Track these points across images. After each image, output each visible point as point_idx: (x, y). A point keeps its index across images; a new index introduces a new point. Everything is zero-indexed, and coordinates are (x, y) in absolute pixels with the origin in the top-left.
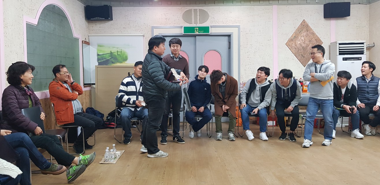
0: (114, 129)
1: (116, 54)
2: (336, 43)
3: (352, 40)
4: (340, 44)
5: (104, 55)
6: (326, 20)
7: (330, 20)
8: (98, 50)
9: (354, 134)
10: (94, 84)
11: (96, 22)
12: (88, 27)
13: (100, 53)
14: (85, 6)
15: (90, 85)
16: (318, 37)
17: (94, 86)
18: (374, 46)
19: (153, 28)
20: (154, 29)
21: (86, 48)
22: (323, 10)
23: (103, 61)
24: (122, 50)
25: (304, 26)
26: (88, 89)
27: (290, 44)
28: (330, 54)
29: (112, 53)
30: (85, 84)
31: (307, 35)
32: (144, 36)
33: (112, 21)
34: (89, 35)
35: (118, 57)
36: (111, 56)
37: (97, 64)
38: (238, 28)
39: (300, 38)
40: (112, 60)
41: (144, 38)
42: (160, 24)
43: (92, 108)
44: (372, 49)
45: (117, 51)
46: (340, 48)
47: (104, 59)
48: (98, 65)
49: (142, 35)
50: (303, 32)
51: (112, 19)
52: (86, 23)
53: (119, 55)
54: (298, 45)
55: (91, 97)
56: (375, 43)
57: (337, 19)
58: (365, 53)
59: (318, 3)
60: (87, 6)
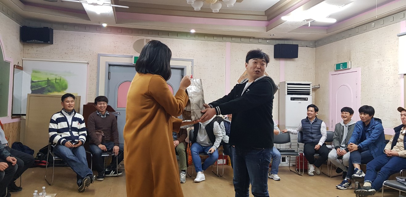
0: (46, 167)
1: (54, 81)
2: (285, 82)
3: (299, 81)
4: (288, 84)
5: (40, 82)
6: (276, 60)
7: (280, 60)
8: (32, 76)
10: (25, 115)
11: (33, 45)
12: (23, 50)
13: (34, 80)
14: (20, 27)
15: (19, 116)
17: (24, 117)
18: (319, 88)
19: (99, 56)
20: (101, 57)
21: (18, 73)
22: (273, 50)
23: (38, 89)
24: (61, 78)
26: (16, 120)
28: (279, 93)
29: (49, 80)
30: (13, 115)
32: (88, 63)
33: (52, 45)
35: (56, 85)
36: (48, 84)
37: (30, 92)
38: (191, 62)
40: (49, 88)
41: (89, 65)
42: (108, 52)
43: (20, 143)
44: (318, 90)
45: (55, 79)
46: (288, 88)
47: (39, 87)
48: (32, 93)
49: (87, 62)
51: (52, 43)
52: (21, 45)
53: (58, 83)
55: (20, 129)
56: (320, 85)
57: (286, 60)
58: (311, 94)
59: (268, 44)
60: (23, 26)
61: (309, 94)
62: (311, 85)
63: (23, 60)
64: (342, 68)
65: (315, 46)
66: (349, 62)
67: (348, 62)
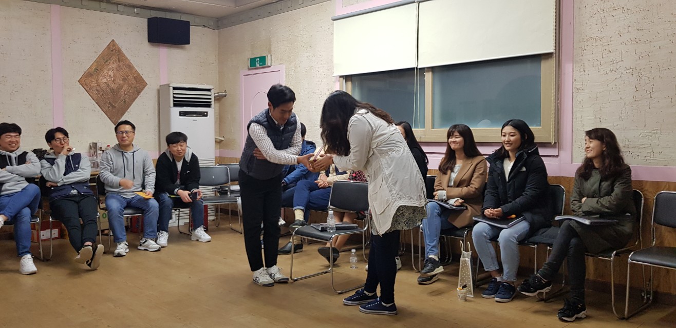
2: (168, 86)
3: (193, 84)
4: (175, 89)
6: (153, 45)
7: (159, 46)
9: (196, 236)
16: (139, 74)
18: (225, 96)
22: (147, 27)
25: (113, 52)
27: (87, 81)
28: (159, 104)
31: (119, 69)
39: (105, 72)
44: (223, 99)
46: (175, 96)
50: (112, 62)
54: (102, 86)
56: (227, 91)
57: (171, 47)
58: (212, 106)
59: (137, 15)
61: (209, 106)
62: (212, 91)
64: (258, 66)
65: (218, 27)
66: (269, 55)
67: (267, 56)
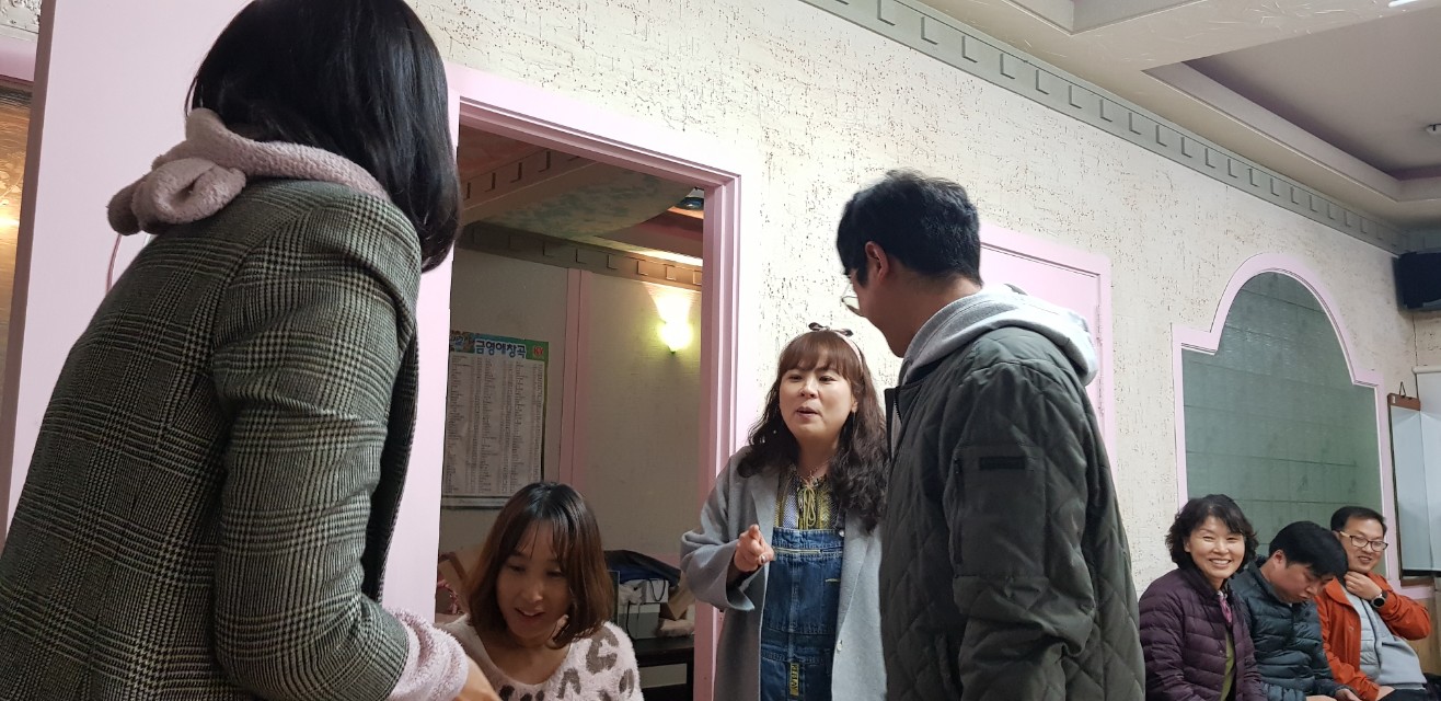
12: (1412, 339)
15: (1427, 576)
26: (1418, 593)
30: (1404, 573)
34: (1416, 370)
52: (1403, 321)
60: (1403, 256)
63: (1416, 375)
